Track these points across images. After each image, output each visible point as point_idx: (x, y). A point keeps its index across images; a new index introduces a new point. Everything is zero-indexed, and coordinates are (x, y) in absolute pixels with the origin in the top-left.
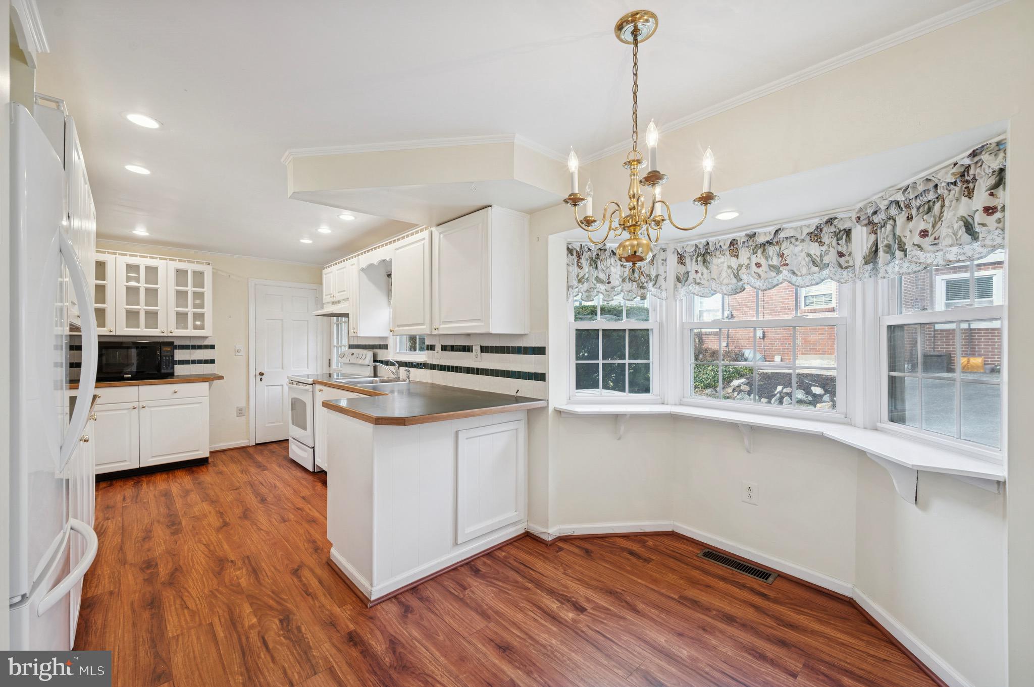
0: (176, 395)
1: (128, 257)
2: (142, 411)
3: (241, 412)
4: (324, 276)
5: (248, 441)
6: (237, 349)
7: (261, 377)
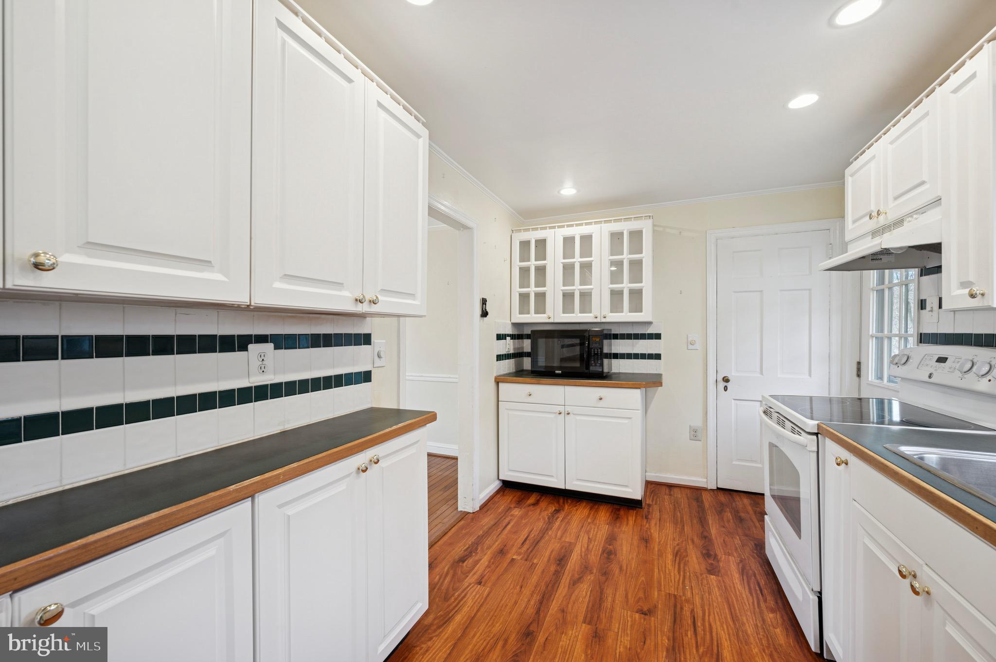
0: (601, 403)
1: (566, 228)
2: (567, 417)
3: (695, 434)
5: (705, 480)
6: (690, 339)
7: (726, 384)
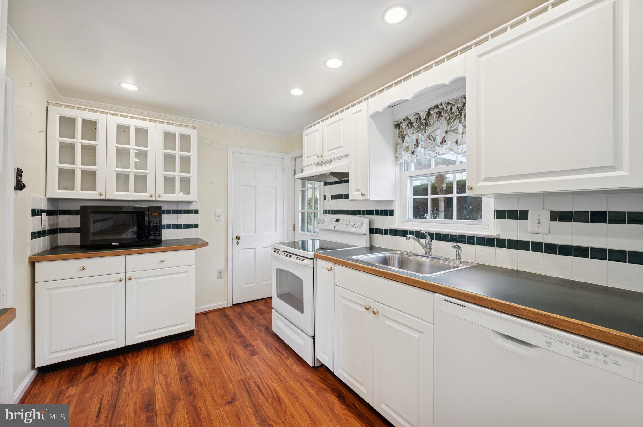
0: (163, 265)
1: (119, 117)
2: (129, 283)
3: (220, 275)
4: (305, 138)
5: (226, 302)
6: (217, 214)
7: (238, 240)
